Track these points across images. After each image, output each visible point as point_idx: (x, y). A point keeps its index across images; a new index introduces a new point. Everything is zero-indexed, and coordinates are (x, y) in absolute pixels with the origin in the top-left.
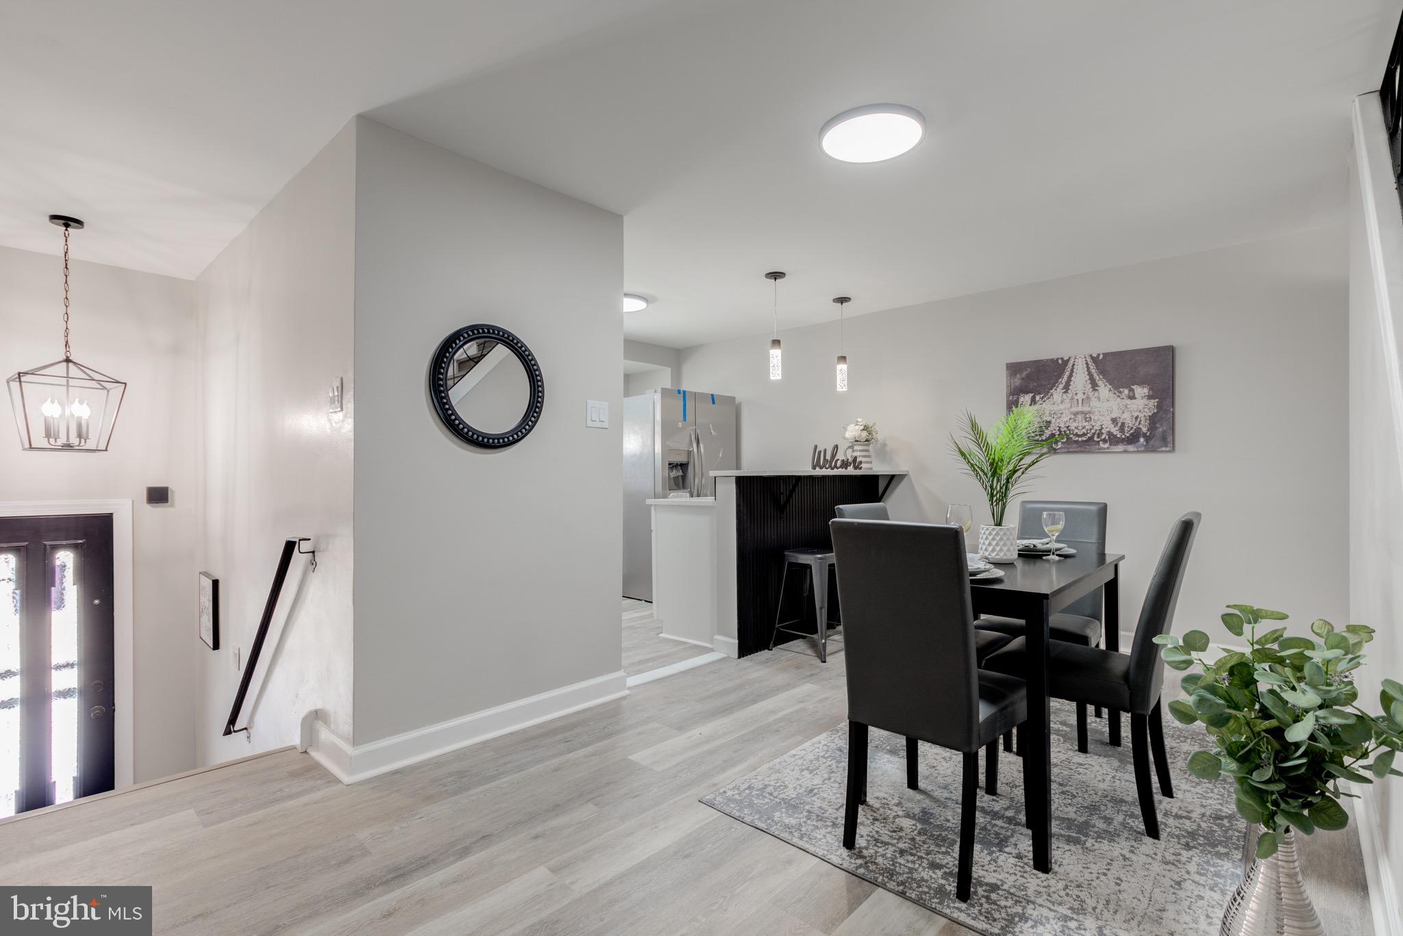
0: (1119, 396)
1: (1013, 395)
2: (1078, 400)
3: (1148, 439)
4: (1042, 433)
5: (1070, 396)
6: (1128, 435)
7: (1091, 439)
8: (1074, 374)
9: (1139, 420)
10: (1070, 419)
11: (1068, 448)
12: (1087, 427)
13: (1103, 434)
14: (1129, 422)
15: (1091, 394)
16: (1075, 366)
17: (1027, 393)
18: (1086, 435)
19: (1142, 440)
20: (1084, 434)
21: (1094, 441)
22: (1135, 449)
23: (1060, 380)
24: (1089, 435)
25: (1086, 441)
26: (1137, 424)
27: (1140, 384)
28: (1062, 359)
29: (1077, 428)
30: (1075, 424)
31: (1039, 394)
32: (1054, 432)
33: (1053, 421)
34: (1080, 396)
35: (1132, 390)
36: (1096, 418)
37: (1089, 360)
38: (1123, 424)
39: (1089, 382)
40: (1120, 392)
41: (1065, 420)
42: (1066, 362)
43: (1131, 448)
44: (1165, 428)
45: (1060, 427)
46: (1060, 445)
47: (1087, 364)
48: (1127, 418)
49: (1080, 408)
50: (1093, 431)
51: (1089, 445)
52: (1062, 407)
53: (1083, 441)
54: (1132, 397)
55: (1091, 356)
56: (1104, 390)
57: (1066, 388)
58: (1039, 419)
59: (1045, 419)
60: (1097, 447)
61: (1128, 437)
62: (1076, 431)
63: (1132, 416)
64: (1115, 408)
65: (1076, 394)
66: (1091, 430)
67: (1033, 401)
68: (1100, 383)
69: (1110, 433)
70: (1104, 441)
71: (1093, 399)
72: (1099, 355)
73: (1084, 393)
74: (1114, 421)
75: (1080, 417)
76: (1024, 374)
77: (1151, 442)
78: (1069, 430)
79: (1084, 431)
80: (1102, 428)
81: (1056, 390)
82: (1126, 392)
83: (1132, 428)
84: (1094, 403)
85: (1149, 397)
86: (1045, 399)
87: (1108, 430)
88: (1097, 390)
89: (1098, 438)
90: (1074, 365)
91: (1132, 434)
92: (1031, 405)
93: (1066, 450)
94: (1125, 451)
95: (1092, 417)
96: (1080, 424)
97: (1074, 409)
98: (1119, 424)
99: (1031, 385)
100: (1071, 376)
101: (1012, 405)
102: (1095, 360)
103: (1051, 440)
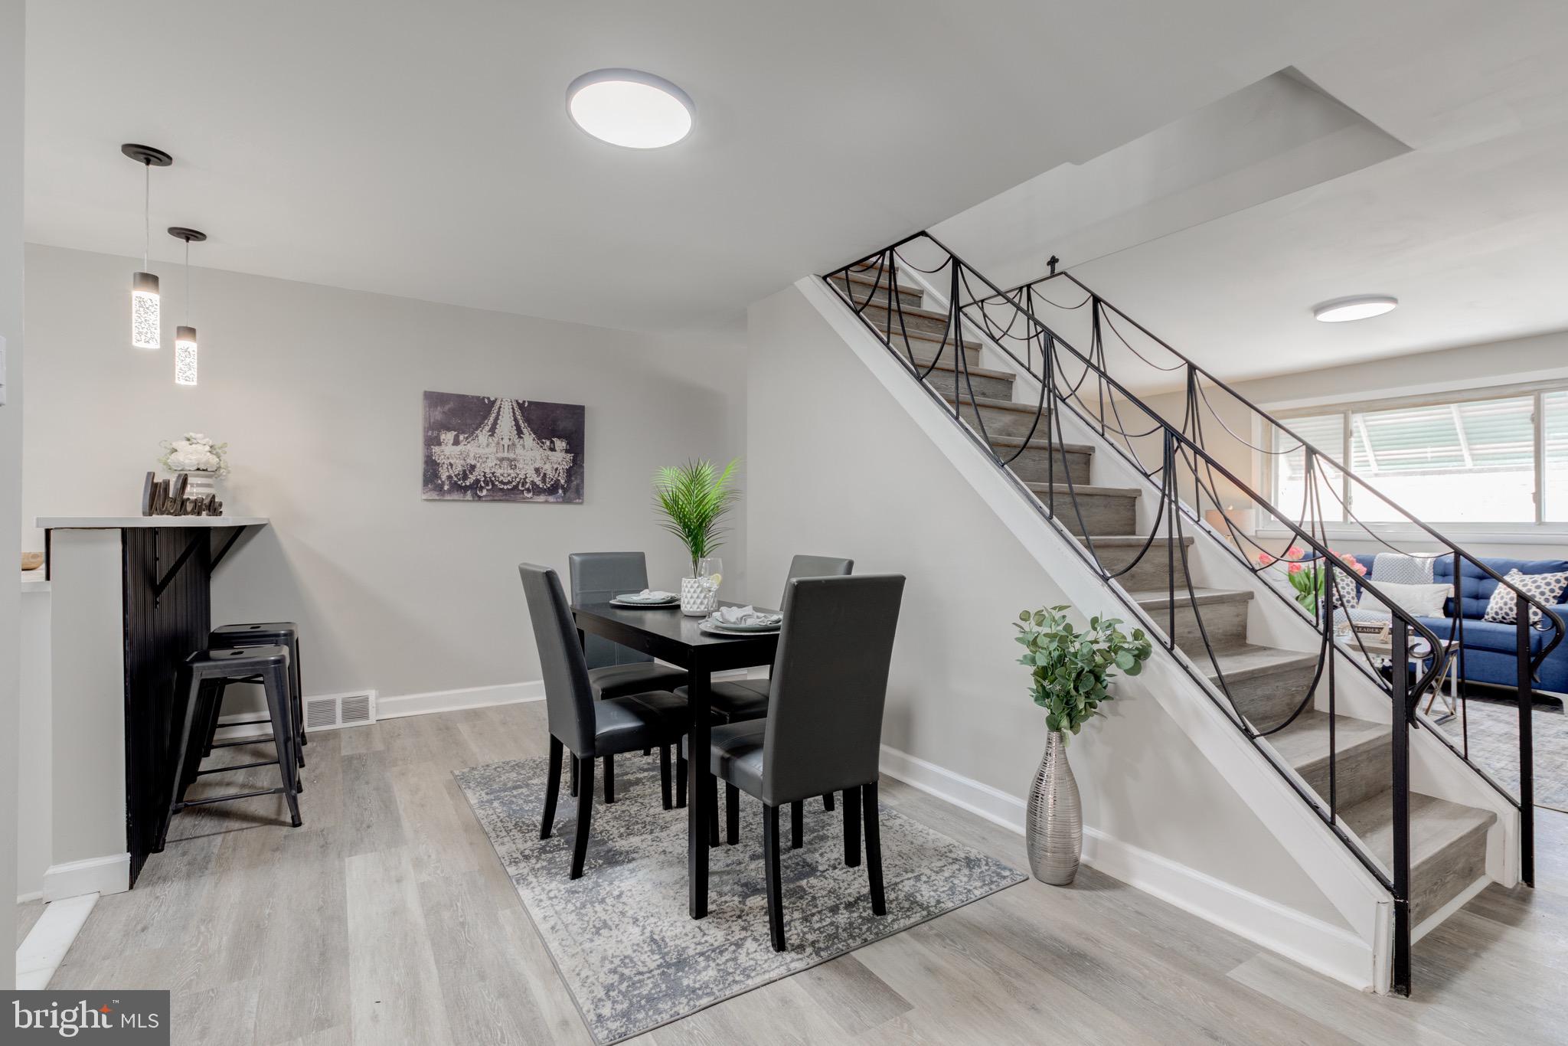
0: (542, 447)
1: (433, 430)
2: (503, 445)
3: (565, 491)
4: (465, 477)
5: (496, 440)
6: (549, 486)
7: (516, 487)
8: (500, 417)
9: (558, 472)
10: (496, 464)
11: (493, 496)
12: (513, 475)
13: (526, 483)
14: (550, 474)
15: (517, 441)
16: (502, 409)
17: (449, 429)
18: (511, 483)
19: (560, 491)
20: (509, 482)
21: (519, 490)
22: (555, 500)
23: (486, 422)
24: (514, 484)
25: (511, 489)
26: (556, 476)
27: (559, 437)
28: (488, 398)
29: (502, 475)
30: (501, 471)
31: (464, 433)
32: (478, 477)
33: (478, 465)
34: (506, 442)
35: (552, 442)
36: (521, 466)
37: (515, 405)
38: (545, 474)
39: (515, 428)
40: (543, 443)
41: (490, 465)
42: (494, 402)
43: (551, 499)
44: (578, 482)
45: (485, 473)
46: (485, 492)
47: (513, 408)
48: (548, 468)
49: (506, 455)
50: (518, 480)
51: (513, 494)
52: (487, 450)
53: (508, 489)
54: (553, 449)
55: (517, 401)
56: (529, 438)
57: (493, 430)
58: (462, 462)
59: (469, 461)
60: (521, 496)
61: (549, 488)
62: (501, 478)
63: (553, 467)
64: (538, 458)
65: (502, 439)
66: (516, 478)
67: (456, 442)
68: (525, 431)
69: (533, 482)
70: (528, 490)
71: (518, 446)
72: (524, 402)
73: (510, 439)
74: (537, 470)
75: (505, 464)
76: (447, 408)
77: (568, 494)
78: (495, 477)
79: (509, 478)
80: (526, 477)
81: (481, 431)
82: (548, 443)
83: (552, 479)
84: (519, 450)
85: (567, 451)
86: (470, 439)
87: (531, 479)
88: (522, 438)
89: (522, 487)
90: (500, 407)
91: (552, 485)
92: (453, 445)
93: (491, 498)
94: (546, 502)
95: (518, 465)
96: (506, 471)
97: (500, 455)
98: (542, 475)
99: (455, 421)
100: (497, 419)
101: (431, 441)
102: (521, 406)
103: (475, 486)
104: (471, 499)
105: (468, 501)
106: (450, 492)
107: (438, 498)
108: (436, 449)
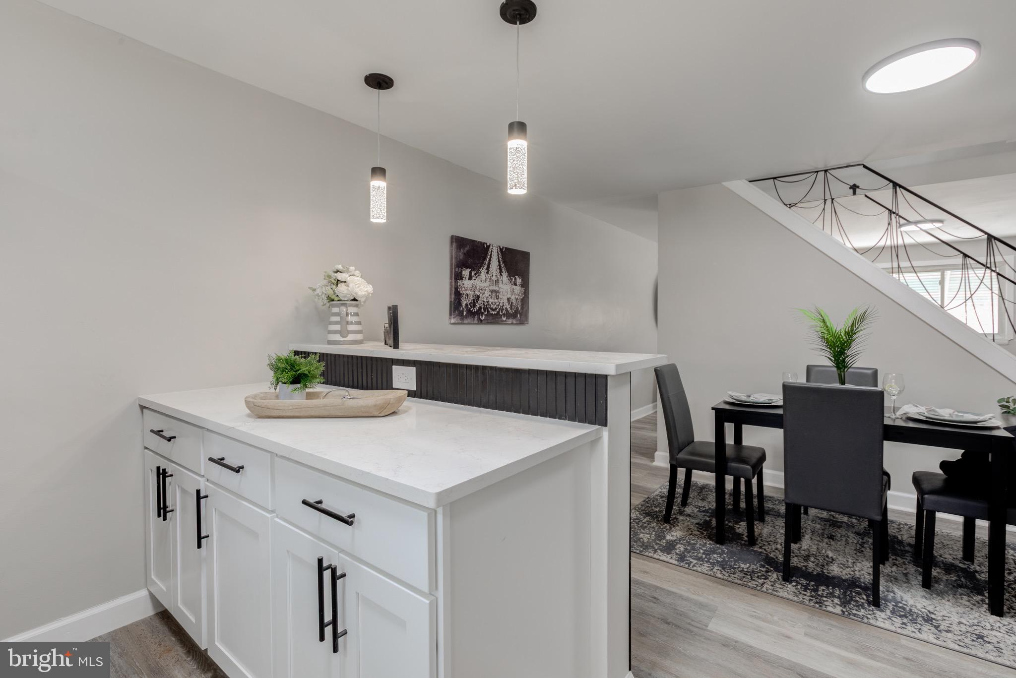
0: (511, 282)
1: (458, 267)
2: (493, 281)
3: (521, 316)
4: (474, 305)
5: (489, 276)
6: (513, 312)
7: (498, 313)
8: (492, 259)
9: (518, 301)
10: (489, 295)
11: (488, 320)
12: (497, 304)
13: (503, 309)
14: (514, 302)
15: (499, 277)
16: (492, 253)
17: (467, 267)
18: (496, 309)
19: (519, 316)
21: (500, 315)
23: (485, 262)
24: (498, 310)
26: (517, 304)
27: (519, 275)
29: (492, 304)
30: (492, 301)
31: (474, 270)
32: (481, 305)
33: (481, 296)
34: (494, 278)
35: (515, 279)
36: (501, 297)
37: (499, 250)
38: (512, 303)
39: (498, 267)
40: (511, 279)
41: (487, 296)
42: (489, 246)
43: (514, 322)
44: (526, 308)
45: (484, 302)
46: (483, 317)
47: (498, 252)
48: (513, 299)
49: (494, 288)
50: (499, 307)
51: (497, 318)
52: (485, 284)
53: (495, 315)
54: (515, 284)
55: (500, 247)
56: (505, 275)
57: (488, 268)
58: (473, 293)
59: (476, 293)
60: (501, 319)
61: (513, 314)
62: (492, 306)
63: (515, 298)
64: (509, 291)
65: (492, 276)
67: (470, 278)
68: (503, 271)
70: (504, 315)
71: (500, 281)
72: (503, 248)
73: (496, 276)
74: (508, 300)
75: (494, 295)
76: (466, 249)
77: (522, 318)
78: (489, 305)
79: (495, 306)
80: (503, 305)
81: (483, 269)
82: (513, 280)
83: (515, 307)
84: (500, 285)
85: (522, 286)
86: (477, 276)
87: (506, 307)
88: (502, 275)
89: (502, 312)
90: (492, 251)
91: (515, 311)
93: (486, 321)
94: (512, 324)
95: (499, 296)
96: (494, 301)
97: (491, 288)
98: (510, 303)
99: (470, 261)
100: (490, 260)
101: (458, 277)
102: (501, 250)
103: (479, 313)
104: (477, 322)
105: (475, 324)
106: (467, 316)
107: (460, 322)
108: (460, 282)
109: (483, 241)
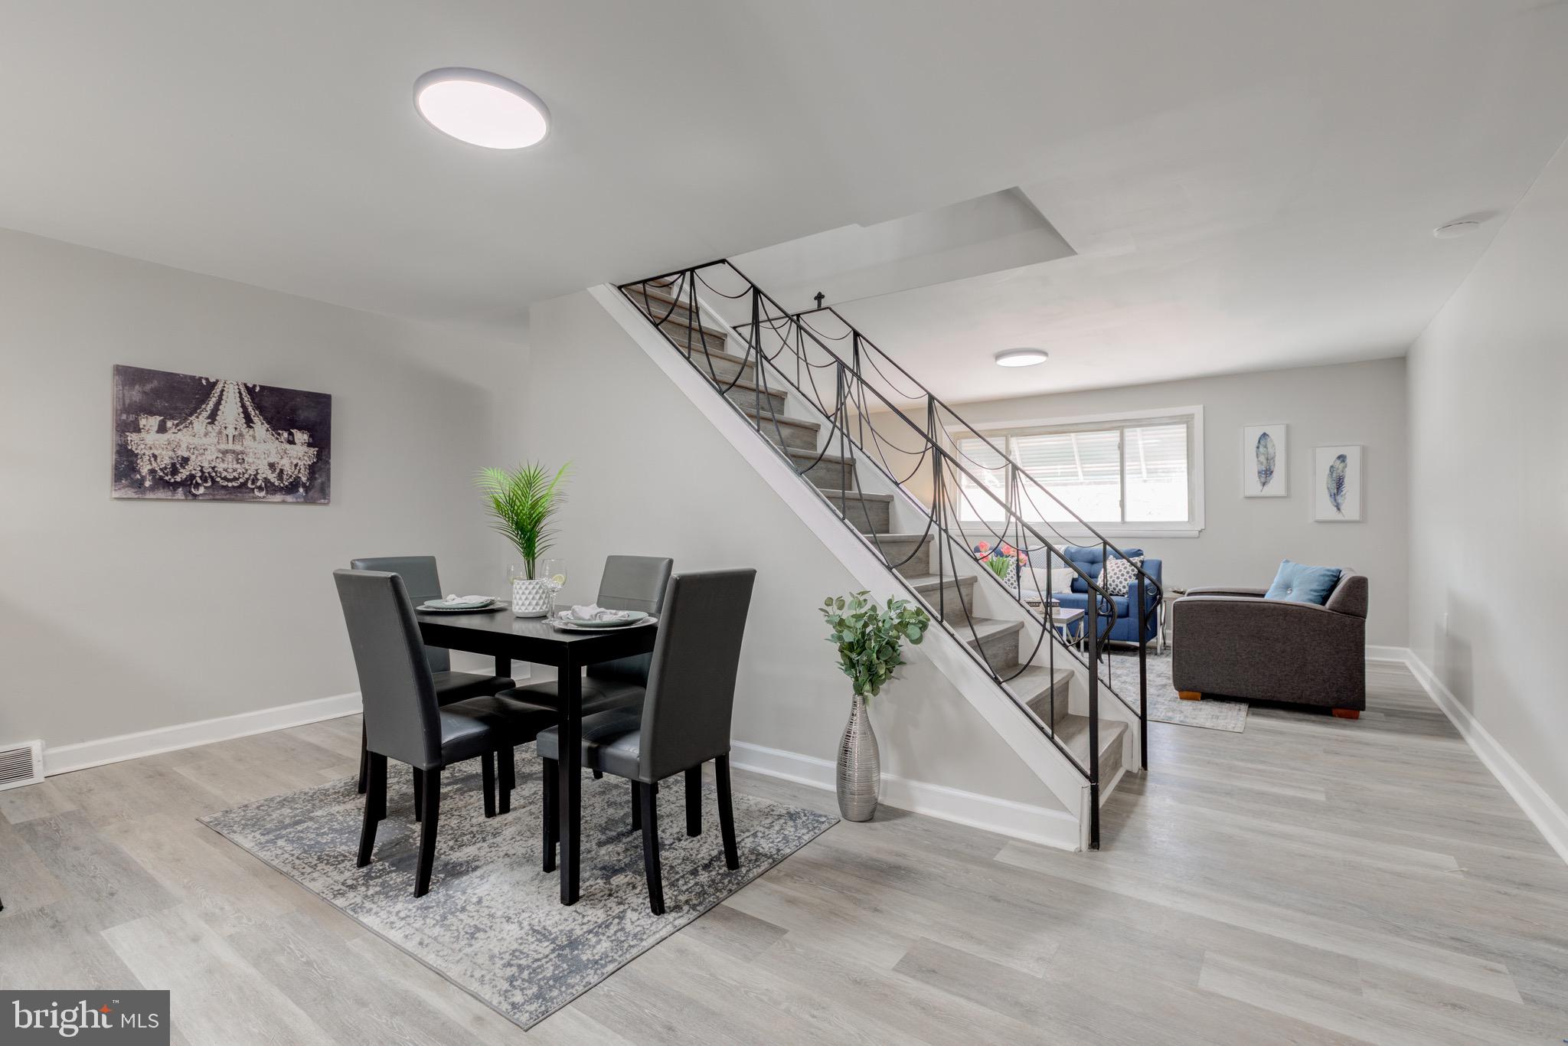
0: (277, 439)
1: (128, 413)
2: (227, 436)
3: (307, 489)
4: (175, 471)
5: (217, 428)
6: (287, 483)
7: (244, 485)
8: (223, 402)
9: (298, 468)
10: (217, 458)
11: (214, 495)
12: (239, 471)
13: (258, 480)
14: (288, 469)
15: (245, 430)
16: (224, 393)
17: (152, 413)
18: (237, 479)
19: (301, 490)
20: (235, 479)
21: (248, 488)
22: (294, 500)
23: (203, 406)
24: (241, 480)
25: (238, 487)
26: (296, 472)
27: (300, 429)
28: (207, 379)
29: (226, 470)
30: (225, 466)
31: (172, 418)
32: (193, 472)
33: (193, 457)
34: (231, 432)
35: (291, 434)
36: (251, 460)
37: (243, 389)
38: (282, 471)
39: (242, 415)
40: (279, 434)
41: (210, 458)
42: (215, 384)
43: (289, 498)
44: (323, 479)
45: (202, 467)
46: (202, 490)
47: (240, 393)
48: (285, 464)
49: (230, 446)
50: (246, 476)
51: (240, 492)
52: (205, 441)
53: (233, 487)
54: (291, 442)
55: (245, 385)
56: (261, 428)
57: (213, 417)
58: (171, 453)
59: (180, 453)
60: (251, 495)
61: (287, 487)
62: (225, 474)
63: (292, 463)
64: (273, 451)
65: (226, 428)
66: (244, 474)
67: (162, 429)
68: (256, 419)
69: (266, 480)
70: (260, 488)
71: (247, 437)
72: (255, 386)
73: (236, 429)
74: (272, 466)
75: (230, 457)
76: (148, 387)
77: (310, 494)
78: (216, 472)
79: (235, 474)
80: (257, 473)
81: (197, 417)
82: (286, 435)
83: (291, 476)
84: (248, 441)
85: (310, 445)
86: (181, 427)
87: (264, 476)
88: (252, 427)
89: (253, 483)
90: (223, 391)
91: (291, 483)
92: (158, 431)
93: (211, 497)
94: (284, 502)
95: (246, 459)
96: (230, 466)
97: (223, 447)
98: (278, 471)
99: (159, 404)
100: (218, 403)
101: (126, 426)
102: (250, 390)
103: (189, 483)
104: (183, 498)
105: (178, 500)
106: (152, 489)
107: (136, 496)
108: (132, 437)
109: (198, 375)
